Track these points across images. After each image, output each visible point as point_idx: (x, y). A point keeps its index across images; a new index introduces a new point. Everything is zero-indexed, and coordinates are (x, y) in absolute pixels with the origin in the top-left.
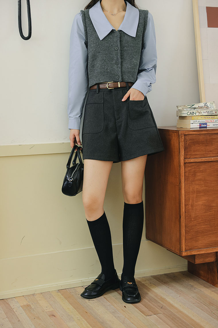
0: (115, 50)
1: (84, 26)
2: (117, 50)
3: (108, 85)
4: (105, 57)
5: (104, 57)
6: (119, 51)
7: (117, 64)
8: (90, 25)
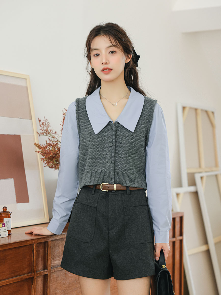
0: (109, 146)
1: (77, 117)
2: (111, 146)
3: (102, 186)
4: (97, 154)
5: (95, 155)
6: (113, 148)
7: (110, 163)
8: (84, 118)
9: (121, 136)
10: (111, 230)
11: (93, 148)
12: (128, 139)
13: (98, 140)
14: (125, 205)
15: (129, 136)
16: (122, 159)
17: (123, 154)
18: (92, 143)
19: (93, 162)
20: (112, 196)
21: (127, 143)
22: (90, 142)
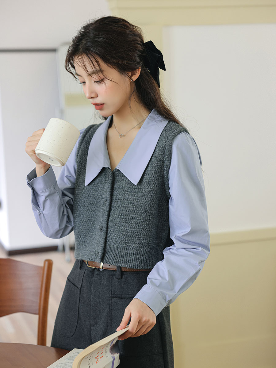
0: (104, 204)
6: (107, 209)
7: (101, 231)
8: (83, 157)
9: (120, 190)
10: (94, 326)
11: (88, 206)
12: (128, 196)
13: (93, 194)
14: (112, 293)
15: (130, 191)
16: (117, 226)
17: (118, 218)
18: (86, 198)
19: (89, 228)
20: (97, 277)
21: (125, 201)
22: (84, 197)
